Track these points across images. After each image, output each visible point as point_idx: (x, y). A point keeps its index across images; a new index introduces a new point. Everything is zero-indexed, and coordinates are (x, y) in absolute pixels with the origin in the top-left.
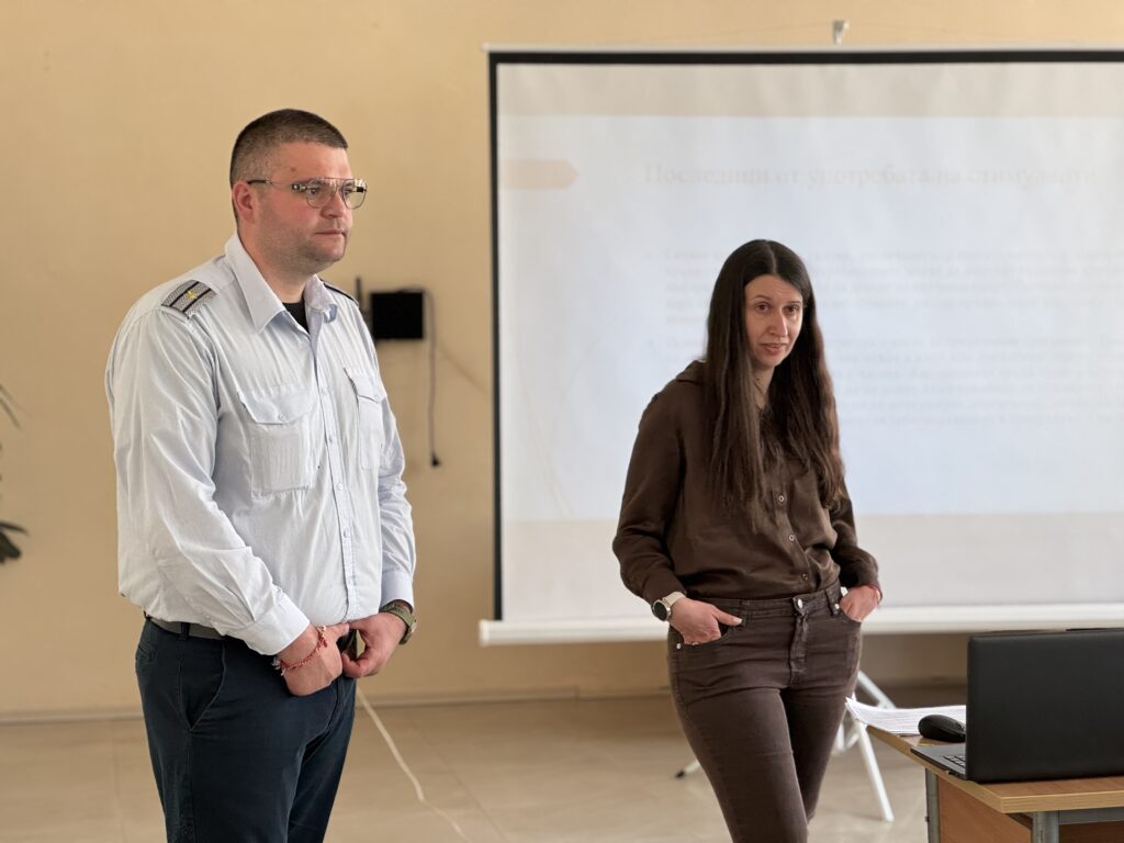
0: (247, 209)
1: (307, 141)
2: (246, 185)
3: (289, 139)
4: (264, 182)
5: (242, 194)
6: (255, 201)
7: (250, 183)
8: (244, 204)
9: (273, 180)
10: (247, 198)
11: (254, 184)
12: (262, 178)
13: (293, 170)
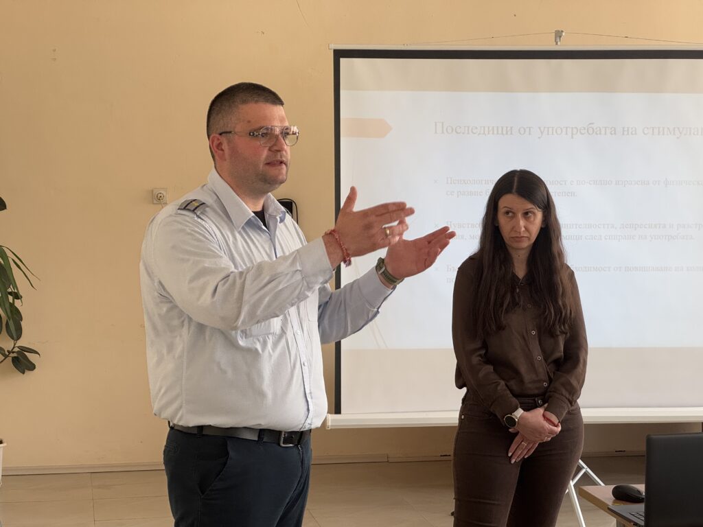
0: (220, 152)
1: (257, 102)
2: (218, 136)
3: (244, 102)
4: (230, 132)
5: (216, 142)
6: (225, 146)
7: (220, 134)
8: (218, 149)
9: (236, 130)
10: (220, 145)
11: (223, 135)
12: (228, 130)
13: (249, 122)
